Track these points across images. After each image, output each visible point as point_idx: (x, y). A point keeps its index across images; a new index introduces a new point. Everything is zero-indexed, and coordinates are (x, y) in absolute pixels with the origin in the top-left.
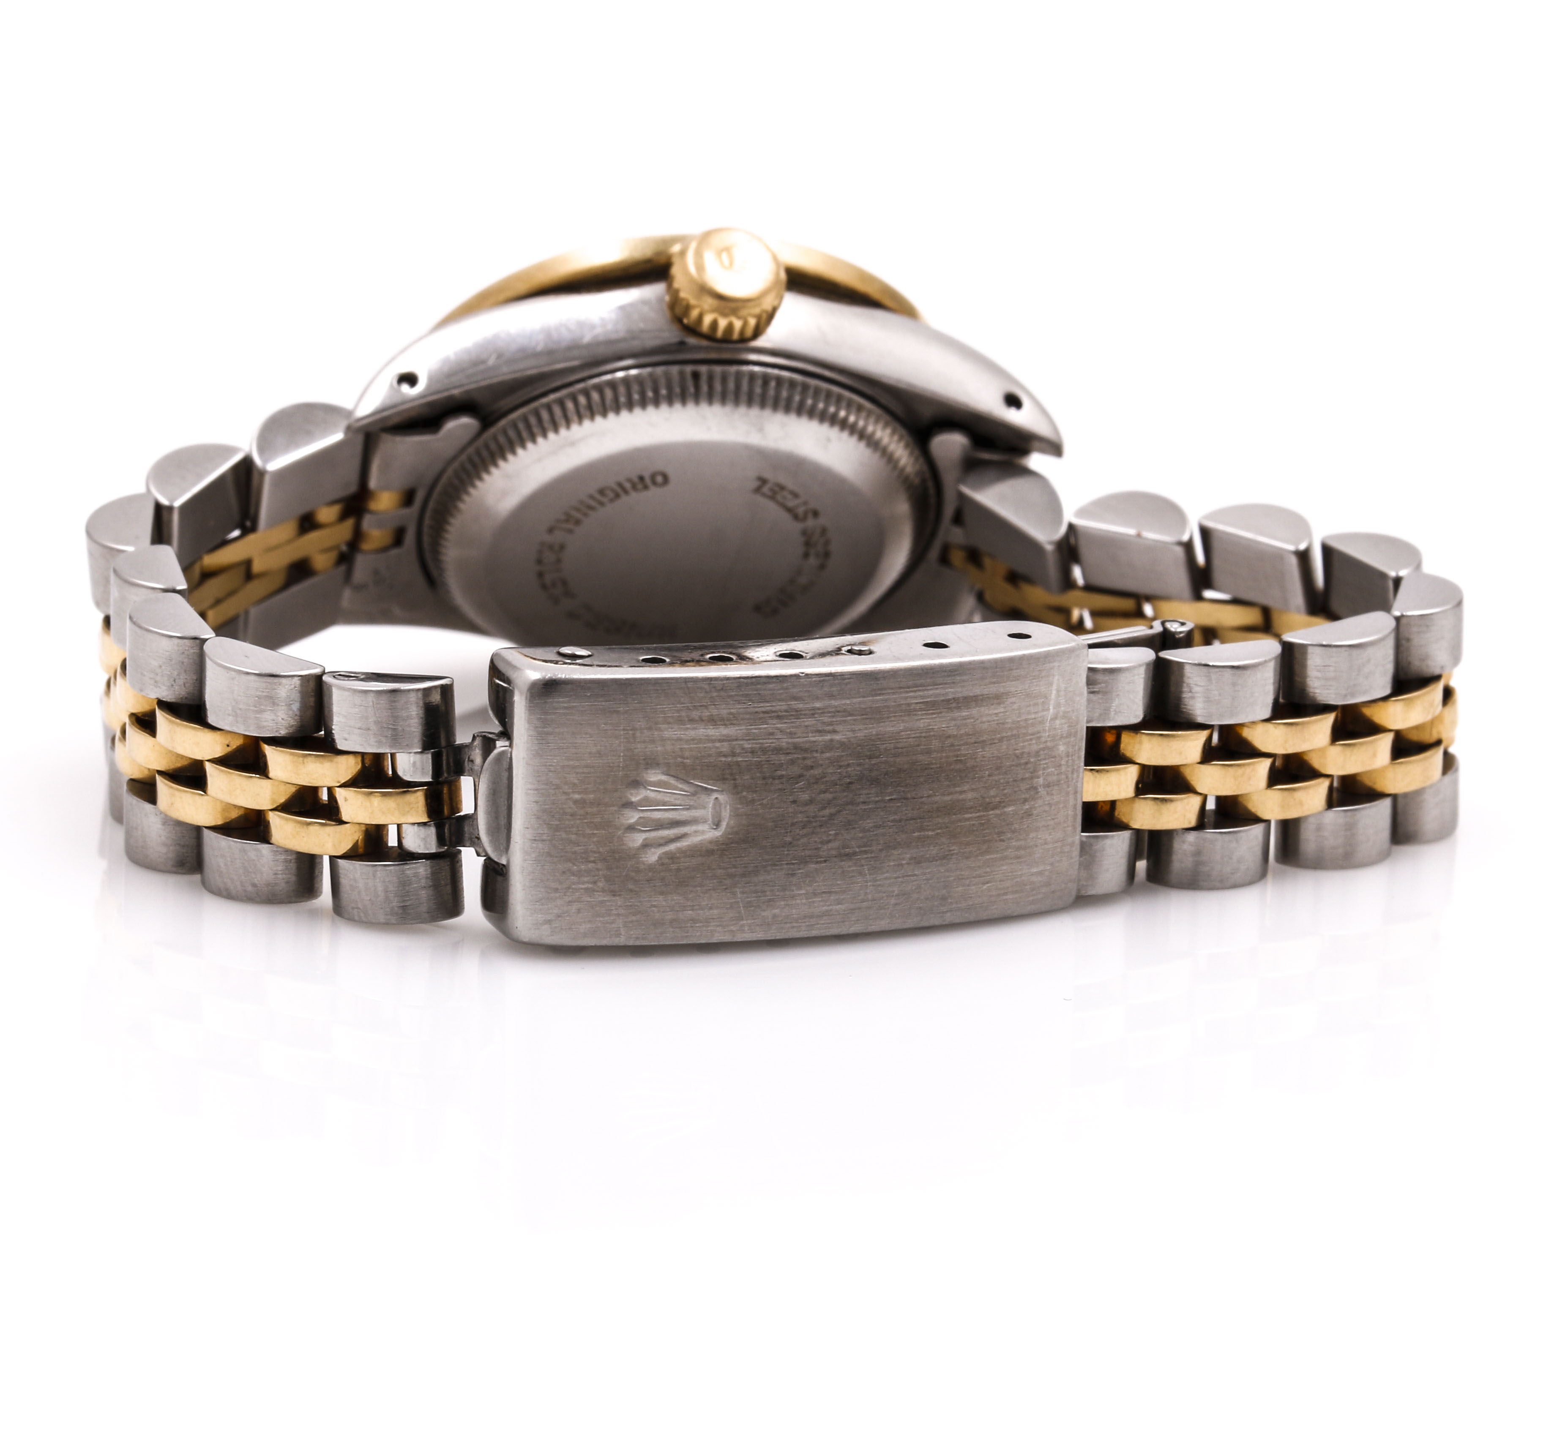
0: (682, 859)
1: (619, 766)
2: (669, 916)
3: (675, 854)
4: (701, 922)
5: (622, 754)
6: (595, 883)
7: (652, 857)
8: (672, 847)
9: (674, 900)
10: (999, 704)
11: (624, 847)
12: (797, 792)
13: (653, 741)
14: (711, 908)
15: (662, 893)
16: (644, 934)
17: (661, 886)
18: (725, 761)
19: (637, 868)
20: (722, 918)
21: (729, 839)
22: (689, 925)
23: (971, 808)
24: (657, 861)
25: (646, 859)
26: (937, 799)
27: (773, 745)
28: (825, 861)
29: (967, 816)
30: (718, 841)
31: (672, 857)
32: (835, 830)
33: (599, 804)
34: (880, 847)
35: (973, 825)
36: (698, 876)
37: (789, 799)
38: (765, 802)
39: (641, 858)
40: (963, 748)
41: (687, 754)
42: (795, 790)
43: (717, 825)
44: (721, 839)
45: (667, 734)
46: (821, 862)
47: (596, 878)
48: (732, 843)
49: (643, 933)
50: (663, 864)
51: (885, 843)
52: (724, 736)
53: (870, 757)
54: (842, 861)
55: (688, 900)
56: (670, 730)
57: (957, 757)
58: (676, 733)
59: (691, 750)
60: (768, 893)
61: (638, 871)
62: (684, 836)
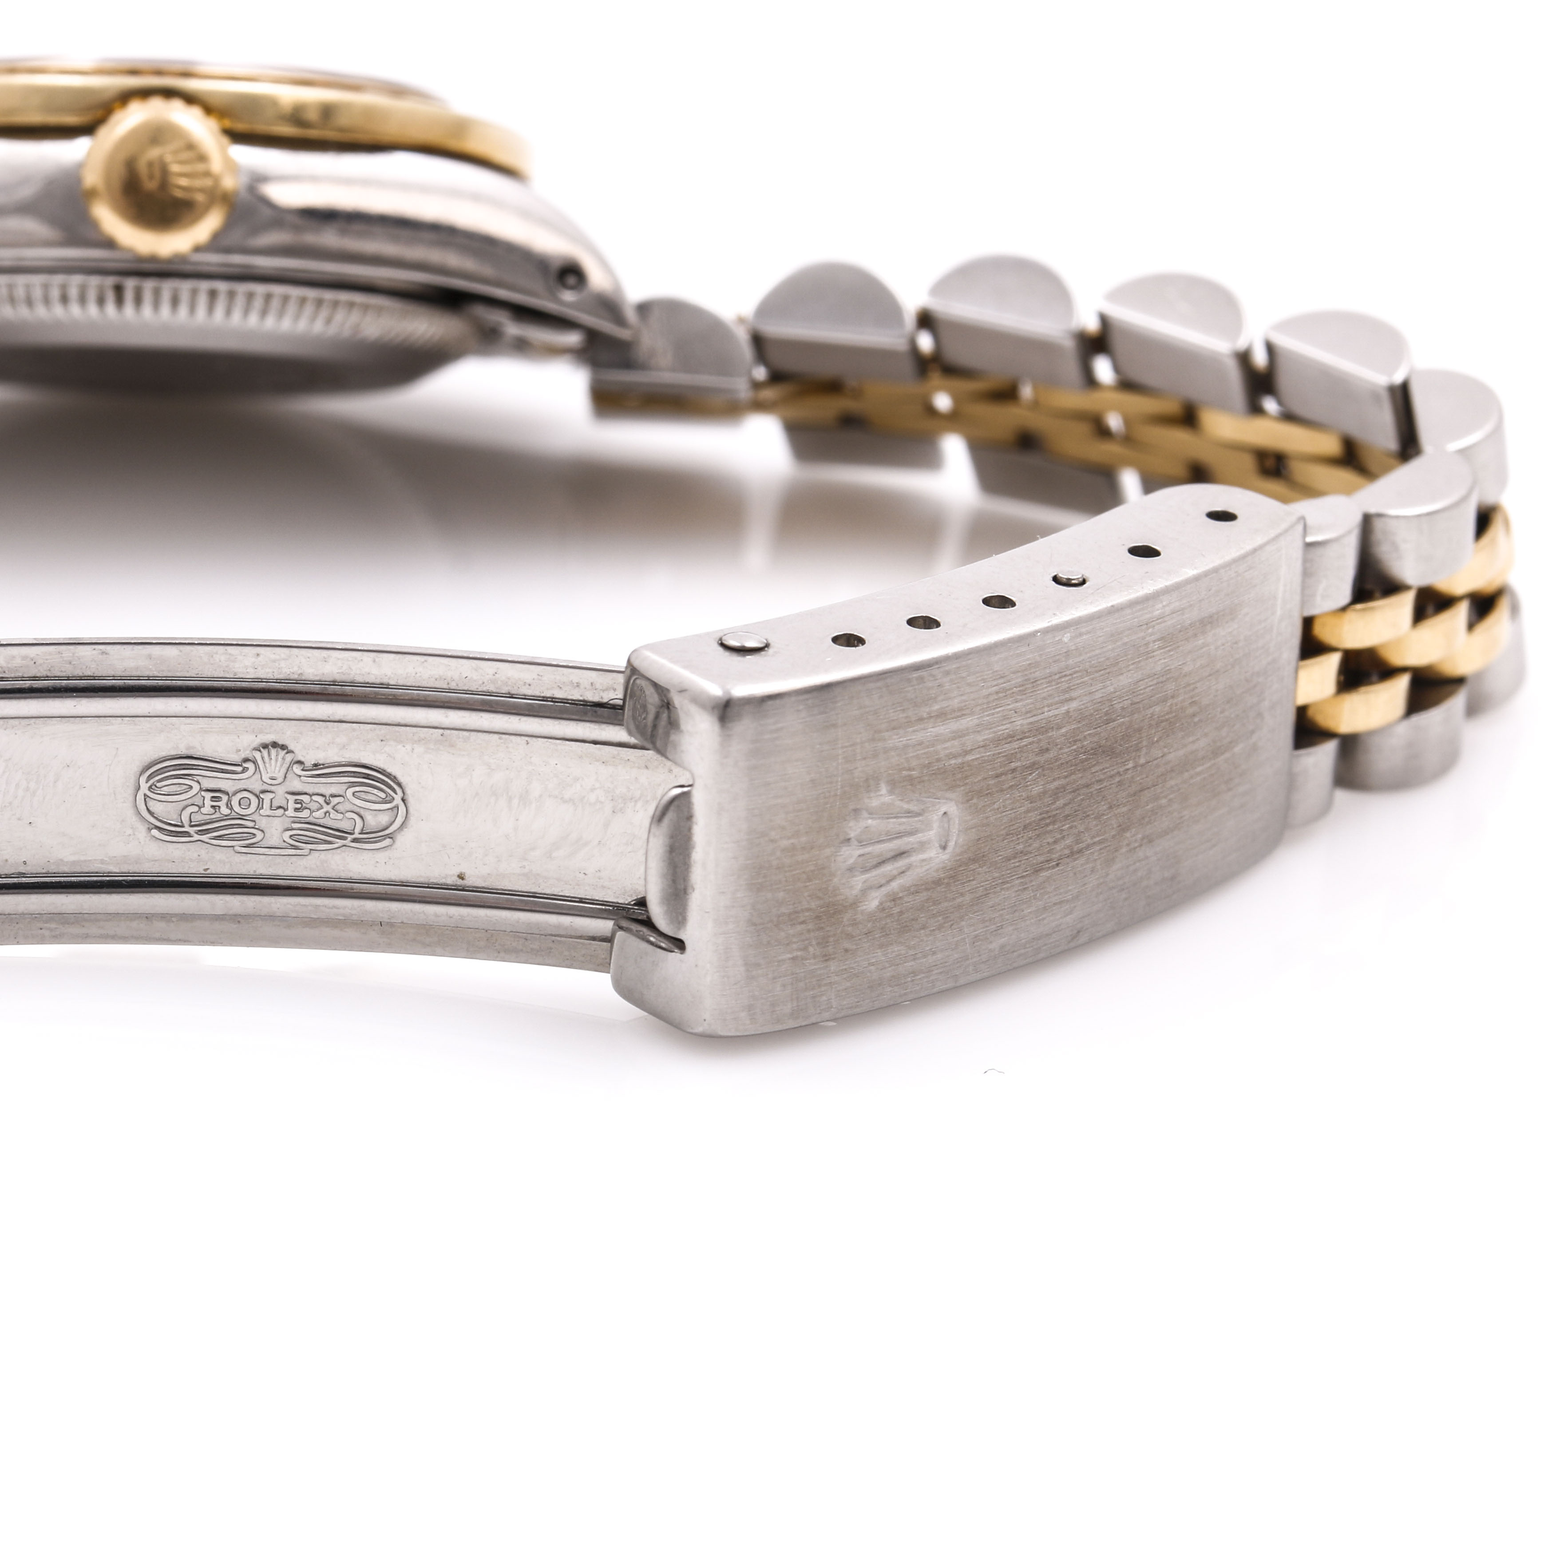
0: (906, 899)
1: (836, 795)
2: (888, 973)
3: (898, 893)
4: (924, 973)
5: (839, 779)
6: (805, 949)
7: (872, 903)
8: (895, 885)
9: (894, 952)
10: (1233, 619)
11: (838, 898)
12: (1031, 785)
13: (875, 756)
14: (934, 953)
15: (881, 946)
16: (858, 1002)
17: (880, 937)
18: (955, 764)
19: (855, 920)
20: (946, 962)
21: (957, 861)
22: (909, 979)
23: (1203, 758)
24: (878, 906)
25: (865, 907)
26: (1171, 756)
27: (1007, 731)
28: (1057, 865)
29: (1199, 769)
30: (946, 867)
31: (894, 899)
32: (1069, 824)
33: (812, 848)
34: (1113, 833)
35: (1204, 778)
36: (921, 916)
37: (1022, 796)
38: (996, 806)
39: (859, 907)
40: (1198, 685)
41: (914, 763)
42: (1029, 783)
43: (944, 848)
44: (949, 864)
45: (890, 743)
46: (1053, 867)
47: (807, 942)
48: (960, 866)
49: (856, 1000)
50: (884, 909)
51: (1120, 826)
52: (954, 732)
53: (1108, 722)
54: (1075, 860)
55: (909, 948)
56: (895, 737)
57: (1192, 698)
58: (901, 739)
59: (917, 757)
60: (997, 919)
61: (854, 923)
62: (909, 867)
